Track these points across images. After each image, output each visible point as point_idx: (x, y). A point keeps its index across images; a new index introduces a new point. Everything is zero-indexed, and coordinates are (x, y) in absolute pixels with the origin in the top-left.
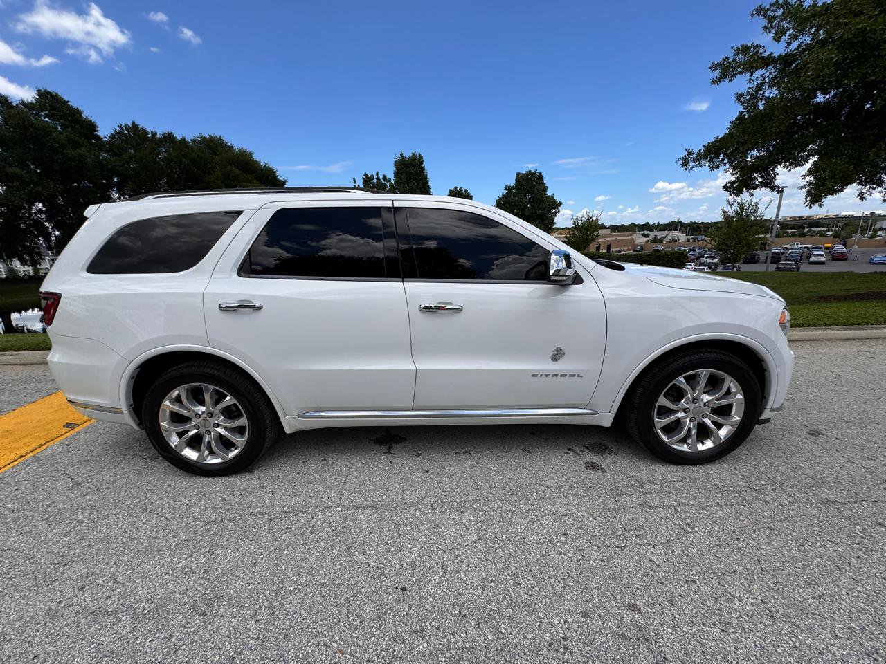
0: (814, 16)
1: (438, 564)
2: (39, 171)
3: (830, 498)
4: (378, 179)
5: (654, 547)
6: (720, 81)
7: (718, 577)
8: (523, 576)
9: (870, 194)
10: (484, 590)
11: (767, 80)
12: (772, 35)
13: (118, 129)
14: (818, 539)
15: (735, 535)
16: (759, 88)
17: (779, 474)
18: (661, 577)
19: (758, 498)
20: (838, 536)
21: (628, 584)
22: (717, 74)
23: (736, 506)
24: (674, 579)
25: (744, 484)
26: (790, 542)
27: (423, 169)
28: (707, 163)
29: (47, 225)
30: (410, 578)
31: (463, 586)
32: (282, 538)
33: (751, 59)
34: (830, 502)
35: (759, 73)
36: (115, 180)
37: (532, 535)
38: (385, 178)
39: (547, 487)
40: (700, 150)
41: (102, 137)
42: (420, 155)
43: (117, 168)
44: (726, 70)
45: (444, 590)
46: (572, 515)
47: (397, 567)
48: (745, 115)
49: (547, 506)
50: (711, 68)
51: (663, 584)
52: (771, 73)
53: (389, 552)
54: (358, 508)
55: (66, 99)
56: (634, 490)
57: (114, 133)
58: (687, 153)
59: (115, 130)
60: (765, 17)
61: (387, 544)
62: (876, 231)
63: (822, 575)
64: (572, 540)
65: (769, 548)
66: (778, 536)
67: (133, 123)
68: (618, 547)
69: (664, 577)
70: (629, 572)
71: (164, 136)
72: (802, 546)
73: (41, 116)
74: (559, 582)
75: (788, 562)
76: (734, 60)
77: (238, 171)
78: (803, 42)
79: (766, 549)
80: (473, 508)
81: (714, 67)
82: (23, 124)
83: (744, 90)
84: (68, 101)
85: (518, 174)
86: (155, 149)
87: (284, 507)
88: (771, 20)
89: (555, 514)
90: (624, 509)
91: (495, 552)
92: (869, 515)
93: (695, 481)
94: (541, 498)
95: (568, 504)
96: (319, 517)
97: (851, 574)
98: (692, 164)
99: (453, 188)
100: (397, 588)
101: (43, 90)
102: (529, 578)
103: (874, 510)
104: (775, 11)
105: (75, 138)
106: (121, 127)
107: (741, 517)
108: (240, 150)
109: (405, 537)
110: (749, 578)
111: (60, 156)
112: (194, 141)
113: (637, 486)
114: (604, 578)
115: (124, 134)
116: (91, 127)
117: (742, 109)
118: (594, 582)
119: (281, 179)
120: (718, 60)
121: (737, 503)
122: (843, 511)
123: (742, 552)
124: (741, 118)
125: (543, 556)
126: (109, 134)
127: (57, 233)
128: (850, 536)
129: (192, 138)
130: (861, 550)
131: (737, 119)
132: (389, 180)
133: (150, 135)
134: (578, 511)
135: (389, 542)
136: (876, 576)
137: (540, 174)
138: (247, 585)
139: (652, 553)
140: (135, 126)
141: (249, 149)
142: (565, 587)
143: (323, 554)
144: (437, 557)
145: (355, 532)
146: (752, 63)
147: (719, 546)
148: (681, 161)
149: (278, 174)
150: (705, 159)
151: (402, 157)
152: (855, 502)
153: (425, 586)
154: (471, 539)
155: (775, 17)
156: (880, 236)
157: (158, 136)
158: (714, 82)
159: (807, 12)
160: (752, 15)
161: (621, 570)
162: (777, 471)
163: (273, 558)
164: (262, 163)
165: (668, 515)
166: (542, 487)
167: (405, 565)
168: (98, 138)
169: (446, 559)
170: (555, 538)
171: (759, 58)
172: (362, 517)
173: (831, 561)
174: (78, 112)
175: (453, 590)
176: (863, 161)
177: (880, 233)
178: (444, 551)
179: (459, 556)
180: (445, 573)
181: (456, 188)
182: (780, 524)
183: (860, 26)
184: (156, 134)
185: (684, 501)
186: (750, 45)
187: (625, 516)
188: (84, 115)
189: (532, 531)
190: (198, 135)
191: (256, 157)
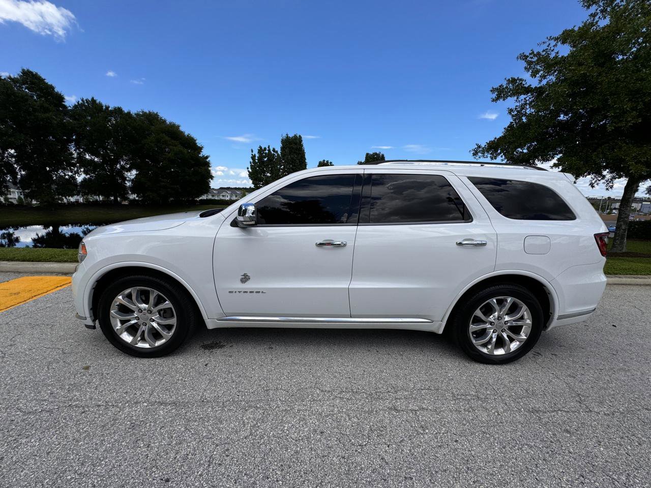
0: (556, 63)
1: (206, 457)
2: (15, 126)
3: (535, 407)
4: (269, 150)
5: (388, 447)
6: (497, 100)
7: (432, 475)
8: (273, 470)
9: (597, 184)
10: (236, 483)
11: (528, 102)
12: (530, 73)
13: (80, 102)
14: (518, 442)
15: (455, 437)
16: (523, 107)
17: (502, 386)
18: (386, 473)
19: (481, 406)
20: (533, 440)
21: (357, 479)
22: (494, 96)
23: (463, 412)
24: (396, 476)
25: (474, 393)
26: (496, 444)
27: (302, 146)
28: (489, 155)
29: (16, 166)
30: (177, 470)
31: (220, 479)
32: (85, 429)
33: (516, 88)
34: (535, 411)
35: (522, 97)
36: (74, 137)
37: (295, 432)
38: (274, 150)
39: (322, 391)
40: (485, 146)
41: (68, 106)
42: (300, 136)
43: (76, 128)
44: (501, 93)
45: (202, 482)
46: (333, 415)
47: (171, 460)
48: (514, 125)
49: (316, 407)
50: (491, 91)
51: (385, 480)
52: (530, 98)
53: (170, 445)
54: (161, 404)
55: (43, 77)
56: (389, 396)
57: (77, 104)
58: (477, 147)
59: (78, 102)
60: (526, 61)
61: (172, 437)
62: (611, 210)
63: (513, 475)
64: (325, 438)
65: (479, 449)
66: (488, 439)
67: (93, 98)
68: (360, 445)
69: (388, 474)
70: (362, 469)
71: (115, 109)
72: (504, 448)
73: (23, 87)
74: (301, 476)
75: (489, 462)
76: (507, 87)
77: (167, 138)
78: (550, 80)
79: (477, 450)
80: (257, 407)
81: (493, 91)
82: (7, 92)
83: (513, 107)
84: (45, 79)
85: (367, 154)
86: (106, 118)
87: (100, 401)
88: (530, 63)
89: (320, 414)
90: (376, 411)
91: (259, 447)
92: (561, 423)
93: (438, 389)
94: (314, 400)
95: (333, 406)
96: (126, 411)
97: (536, 475)
98: (480, 154)
99: (322, 160)
100: (162, 480)
101: (26, 70)
102: (277, 472)
103: (566, 419)
104: (532, 58)
105: (46, 105)
106: (82, 100)
107: (464, 422)
108: (170, 123)
109: (190, 431)
110: (455, 476)
111: (33, 117)
112: (137, 115)
113: (392, 393)
114: (340, 474)
115: (85, 105)
116: (60, 98)
117: (512, 121)
118: (330, 477)
119: (199, 145)
120: (496, 86)
121: (464, 410)
122: (542, 419)
123: (456, 452)
124: (511, 126)
125: (297, 452)
126: (73, 105)
127: (23, 173)
128: (542, 440)
129: (136, 112)
130: (548, 453)
131: (508, 127)
132: (277, 152)
133: (104, 108)
134: (339, 412)
135: (174, 435)
136: (554, 476)
137: (383, 155)
138: (31, 474)
139: (386, 451)
140: (93, 101)
141: (177, 123)
142: (304, 481)
143: (113, 445)
144: (209, 451)
145: (150, 425)
146: (518, 90)
147: (440, 446)
148: (472, 152)
149: (197, 142)
150: (488, 152)
151: (288, 136)
152: (553, 412)
153: (187, 477)
154: (243, 434)
155: (532, 62)
156: (614, 213)
157: (110, 109)
158: (493, 100)
159: (552, 60)
160: (518, 58)
161: (356, 467)
162: (501, 384)
163: (67, 448)
164: (186, 134)
165: (409, 418)
166: (318, 391)
167: (178, 457)
168: (65, 107)
169: (215, 453)
170: (312, 435)
171: (522, 87)
172: (161, 412)
173: (523, 463)
174: (52, 88)
175: (209, 482)
176: (589, 160)
177: (614, 211)
178: (217, 445)
179: (228, 450)
180: (209, 465)
181: (324, 161)
182: (492, 428)
183: (582, 72)
184: (109, 107)
185: (424, 406)
186: (516, 78)
187: (375, 417)
188: (56, 90)
189: (297, 428)
190: (141, 111)
191: (182, 129)
